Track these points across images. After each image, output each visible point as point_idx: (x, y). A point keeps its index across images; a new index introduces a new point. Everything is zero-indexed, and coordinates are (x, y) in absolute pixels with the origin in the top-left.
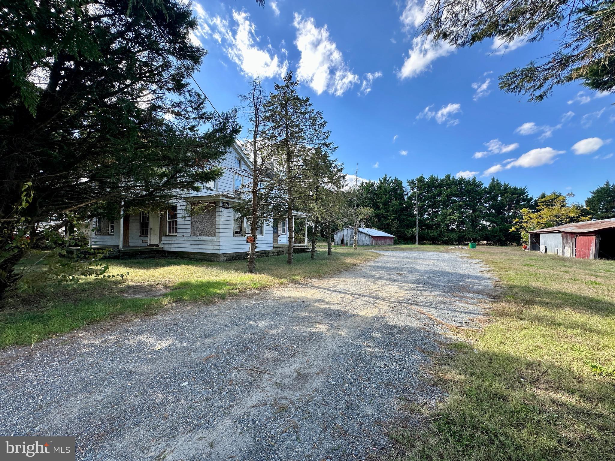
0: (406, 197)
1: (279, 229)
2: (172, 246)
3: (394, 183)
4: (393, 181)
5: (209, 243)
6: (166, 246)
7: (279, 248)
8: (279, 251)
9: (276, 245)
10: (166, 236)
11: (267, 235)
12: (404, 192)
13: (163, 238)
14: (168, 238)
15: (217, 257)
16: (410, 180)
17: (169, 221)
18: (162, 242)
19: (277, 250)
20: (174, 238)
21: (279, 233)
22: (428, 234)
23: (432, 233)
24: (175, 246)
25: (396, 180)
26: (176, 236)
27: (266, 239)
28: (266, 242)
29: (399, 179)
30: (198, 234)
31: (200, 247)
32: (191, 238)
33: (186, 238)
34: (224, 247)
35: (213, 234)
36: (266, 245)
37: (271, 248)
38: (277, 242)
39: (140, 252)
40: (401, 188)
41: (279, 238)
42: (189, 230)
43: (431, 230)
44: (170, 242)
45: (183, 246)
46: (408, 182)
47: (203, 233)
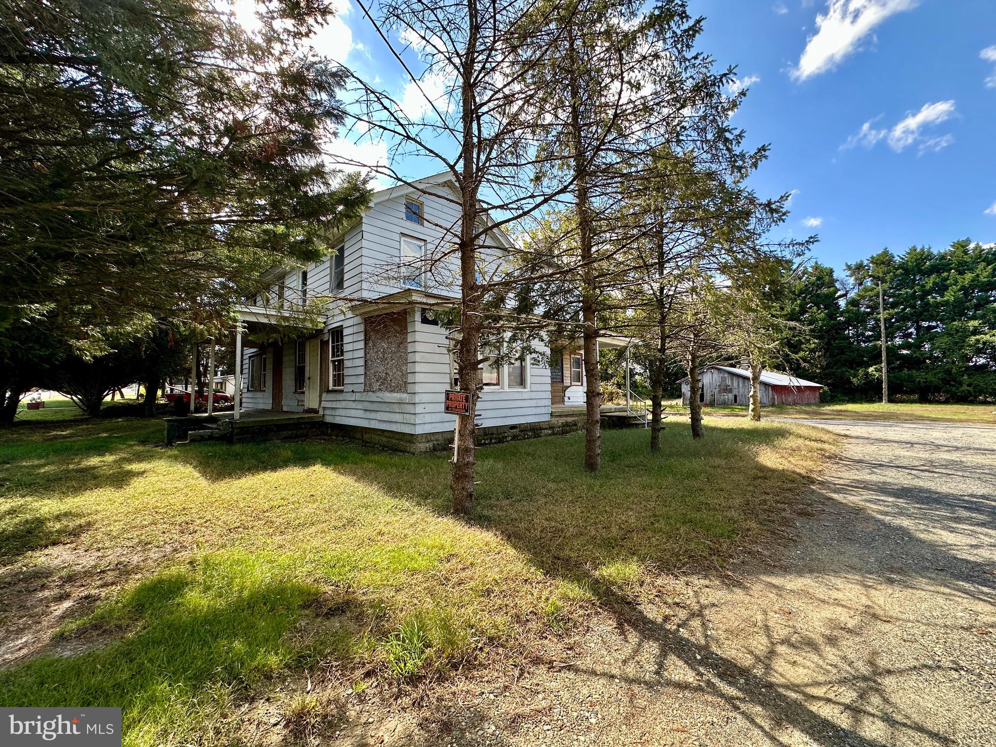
0: (842, 303)
1: (567, 373)
2: (337, 413)
3: (811, 274)
4: (810, 270)
5: (396, 408)
6: (327, 412)
7: (566, 416)
8: (566, 424)
9: (559, 408)
10: (328, 391)
11: (534, 388)
12: (838, 290)
13: (324, 395)
14: (331, 397)
15: (411, 442)
16: (853, 262)
17: (334, 362)
18: (324, 404)
19: (562, 420)
20: (340, 397)
21: (567, 382)
22: (910, 378)
23: (920, 376)
24: (342, 412)
25: (816, 267)
26: (342, 391)
27: (534, 395)
28: (533, 403)
29: (826, 264)
30: (376, 386)
31: (379, 416)
32: (364, 397)
33: (358, 396)
34: (428, 418)
35: (403, 386)
36: (534, 411)
37: (547, 418)
38: (563, 401)
39: (275, 426)
40: (832, 283)
41: (567, 394)
42: (361, 379)
43: (918, 369)
44: (334, 405)
45: (353, 413)
46: (849, 267)
47: (386, 384)
